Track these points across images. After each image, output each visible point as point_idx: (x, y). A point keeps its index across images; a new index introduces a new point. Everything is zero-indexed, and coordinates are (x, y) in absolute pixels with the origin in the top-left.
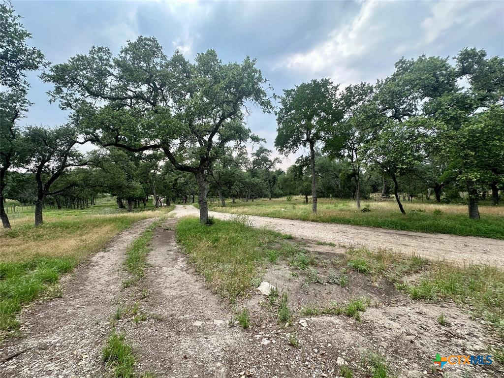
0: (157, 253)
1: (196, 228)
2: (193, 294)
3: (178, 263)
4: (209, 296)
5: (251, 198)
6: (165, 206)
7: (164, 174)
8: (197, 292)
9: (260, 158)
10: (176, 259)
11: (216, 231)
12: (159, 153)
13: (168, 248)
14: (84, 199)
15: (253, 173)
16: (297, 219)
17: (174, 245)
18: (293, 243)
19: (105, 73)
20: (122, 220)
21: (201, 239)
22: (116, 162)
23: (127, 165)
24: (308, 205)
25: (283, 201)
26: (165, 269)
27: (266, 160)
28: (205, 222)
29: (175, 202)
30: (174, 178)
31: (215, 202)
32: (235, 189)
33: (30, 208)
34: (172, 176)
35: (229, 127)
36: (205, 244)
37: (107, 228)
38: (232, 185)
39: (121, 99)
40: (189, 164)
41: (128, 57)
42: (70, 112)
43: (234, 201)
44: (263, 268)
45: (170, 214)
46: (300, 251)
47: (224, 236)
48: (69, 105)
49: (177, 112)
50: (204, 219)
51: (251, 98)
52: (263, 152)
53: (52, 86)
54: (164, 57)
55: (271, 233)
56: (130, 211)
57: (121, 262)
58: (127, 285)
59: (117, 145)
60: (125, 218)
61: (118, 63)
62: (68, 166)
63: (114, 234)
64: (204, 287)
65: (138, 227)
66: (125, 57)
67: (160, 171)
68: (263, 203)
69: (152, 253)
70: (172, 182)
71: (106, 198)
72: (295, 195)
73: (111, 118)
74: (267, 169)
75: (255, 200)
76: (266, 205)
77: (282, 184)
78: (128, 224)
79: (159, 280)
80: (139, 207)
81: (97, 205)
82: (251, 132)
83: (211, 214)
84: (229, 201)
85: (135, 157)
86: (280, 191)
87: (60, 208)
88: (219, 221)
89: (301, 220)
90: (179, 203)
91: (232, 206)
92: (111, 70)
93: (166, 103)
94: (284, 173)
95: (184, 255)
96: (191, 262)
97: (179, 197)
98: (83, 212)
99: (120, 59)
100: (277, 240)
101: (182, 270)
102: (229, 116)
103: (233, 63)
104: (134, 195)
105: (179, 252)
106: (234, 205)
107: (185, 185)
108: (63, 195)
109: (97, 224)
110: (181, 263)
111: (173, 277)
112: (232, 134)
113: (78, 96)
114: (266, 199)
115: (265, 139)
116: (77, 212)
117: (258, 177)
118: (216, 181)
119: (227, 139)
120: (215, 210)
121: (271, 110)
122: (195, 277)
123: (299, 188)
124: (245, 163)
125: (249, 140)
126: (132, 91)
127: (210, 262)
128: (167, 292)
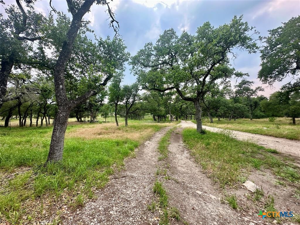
0: (173, 146)
1: (194, 135)
2: (194, 174)
3: (185, 154)
4: (205, 178)
5: (233, 118)
6: (175, 121)
7: (175, 103)
8: (197, 173)
9: (242, 88)
10: (183, 151)
11: (208, 139)
12: (172, 91)
13: (179, 144)
14: (140, 116)
15: (235, 100)
16: (282, 138)
17: (181, 143)
18: (278, 157)
19: (150, 55)
20: (156, 127)
21: (198, 142)
22: (153, 98)
23: (158, 99)
24: (295, 126)
25: (265, 121)
26: (177, 155)
27: (248, 89)
28: (200, 132)
29: (181, 119)
30: (180, 105)
31: (205, 120)
32: (220, 111)
33: (123, 118)
34: (180, 104)
35: (217, 70)
36: (200, 145)
37: (150, 130)
38: (219, 109)
39: (156, 66)
40: (189, 96)
41: (160, 44)
42: (137, 76)
43: (219, 120)
44: (247, 170)
45: (178, 125)
46: (287, 165)
47: (213, 142)
48: (136, 73)
49: (183, 66)
50: (200, 130)
51: (238, 45)
52: (245, 84)
53: (131, 66)
54: (177, 37)
55: (254, 145)
56: (159, 122)
57: (156, 147)
58: (160, 160)
59: (154, 89)
60: (157, 126)
61: (155, 48)
62: (136, 101)
63: (153, 133)
64: (201, 172)
65: (163, 131)
66: (158, 44)
67: (173, 101)
68: (245, 122)
69: (170, 145)
70: (179, 107)
71: (148, 116)
72: (279, 117)
73: (152, 76)
74: (248, 97)
75: (236, 120)
76: (247, 124)
77: (264, 108)
78: (158, 129)
79: (175, 161)
80: (162, 120)
81: (145, 118)
82: (235, 70)
83: (203, 127)
84: (215, 119)
85: (161, 95)
86: (262, 114)
87: (132, 119)
88: (209, 132)
89: (287, 138)
90: (183, 119)
91: (218, 123)
92: (153, 53)
93: (177, 63)
94: (267, 98)
95: (188, 150)
96: (192, 155)
97: (182, 116)
98: (140, 122)
99: (156, 46)
100: (260, 152)
101: (187, 158)
102: (218, 62)
103: (222, 25)
104: (161, 114)
105: (184, 147)
106: (219, 122)
107: (187, 109)
108: (133, 113)
109: (146, 127)
110: (186, 154)
111: (182, 161)
112: (219, 74)
113: (140, 68)
114: (247, 119)
115: (248, 74)
116: (138, 121)
117: (240, 103)
118: (206, 106)
119: (216, 78)
120: (205, 125)
121: (256, 50)
122: (195, 164)
123: (284, 111)
124: (229, 93)
125: (233, 76)
126: (161, 60)
127: (204, 157)
128: (179, 168)
